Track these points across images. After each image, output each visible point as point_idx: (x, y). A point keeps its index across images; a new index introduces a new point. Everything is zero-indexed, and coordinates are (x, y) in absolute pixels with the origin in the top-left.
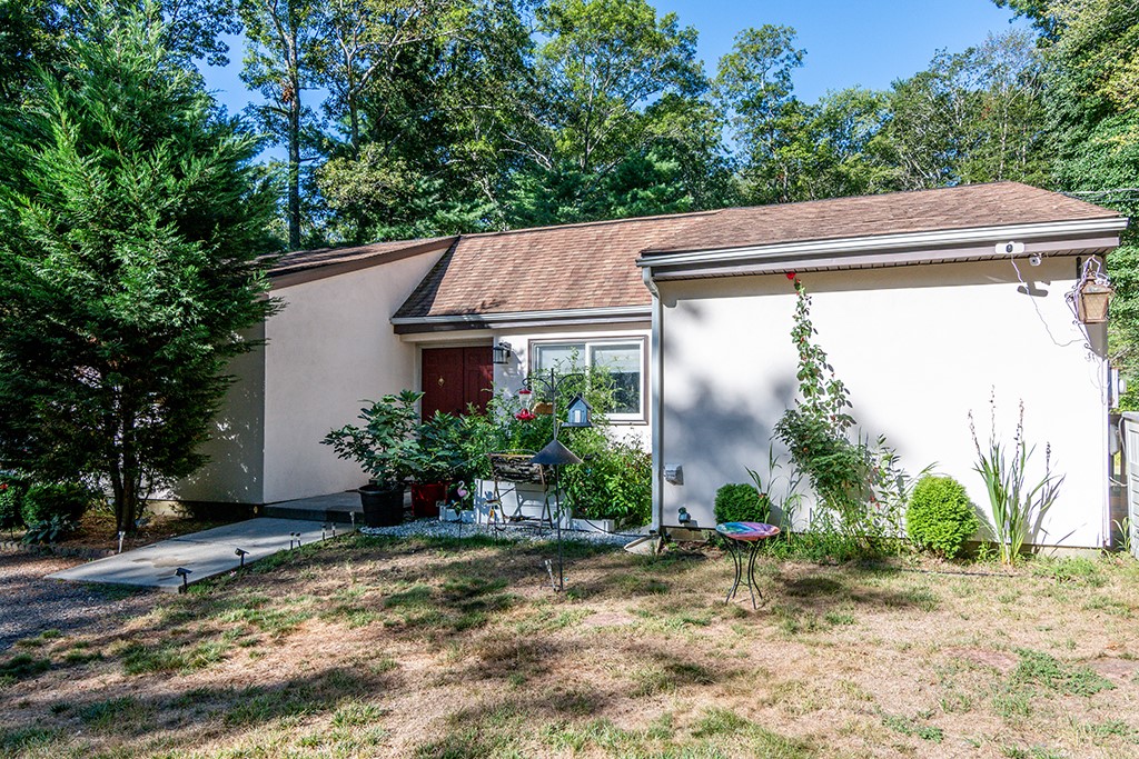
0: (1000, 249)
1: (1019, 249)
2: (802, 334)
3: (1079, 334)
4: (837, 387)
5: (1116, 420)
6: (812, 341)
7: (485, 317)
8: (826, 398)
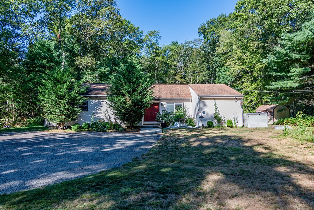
0: (234, 97)
1: (236, 98)
2: (215, 104)
3: (240, 105)
4: (218, 110)
5: (243, 114)
6: (216, 105)
7: (160, 99)
8: (218, 111)
